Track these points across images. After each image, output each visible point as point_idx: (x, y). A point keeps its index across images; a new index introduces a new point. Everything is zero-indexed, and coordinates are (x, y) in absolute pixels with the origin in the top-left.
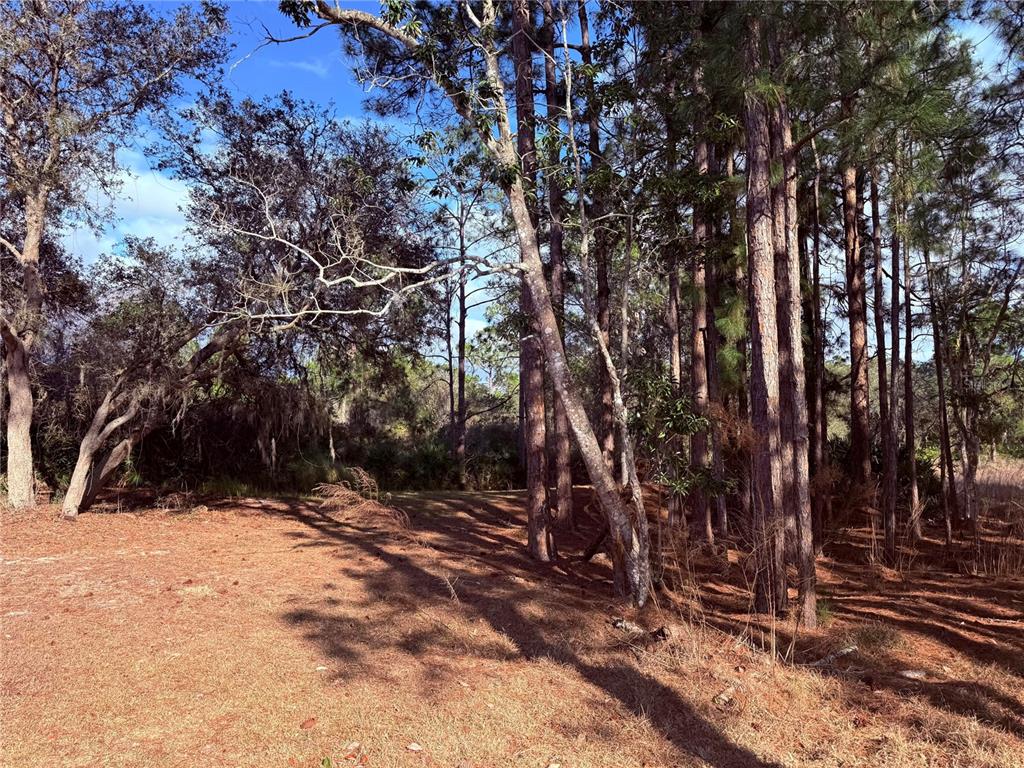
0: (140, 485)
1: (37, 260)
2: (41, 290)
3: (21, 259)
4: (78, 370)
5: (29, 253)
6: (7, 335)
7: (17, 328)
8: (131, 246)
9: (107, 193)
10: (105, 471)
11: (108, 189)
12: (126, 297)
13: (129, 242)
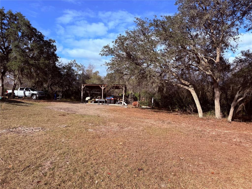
0: (245, 115)
1: (219, 61)
2: (220, 68)
3: (216, 62)
4: (230, 86)
5: (218, 60)
6: (214, 79)
7: (216, 78)
8: (243, 53)
9: (235, 41)
10: (237, 111)
11: (235, 40)
12: (243, 66)
13: (242, 52)
